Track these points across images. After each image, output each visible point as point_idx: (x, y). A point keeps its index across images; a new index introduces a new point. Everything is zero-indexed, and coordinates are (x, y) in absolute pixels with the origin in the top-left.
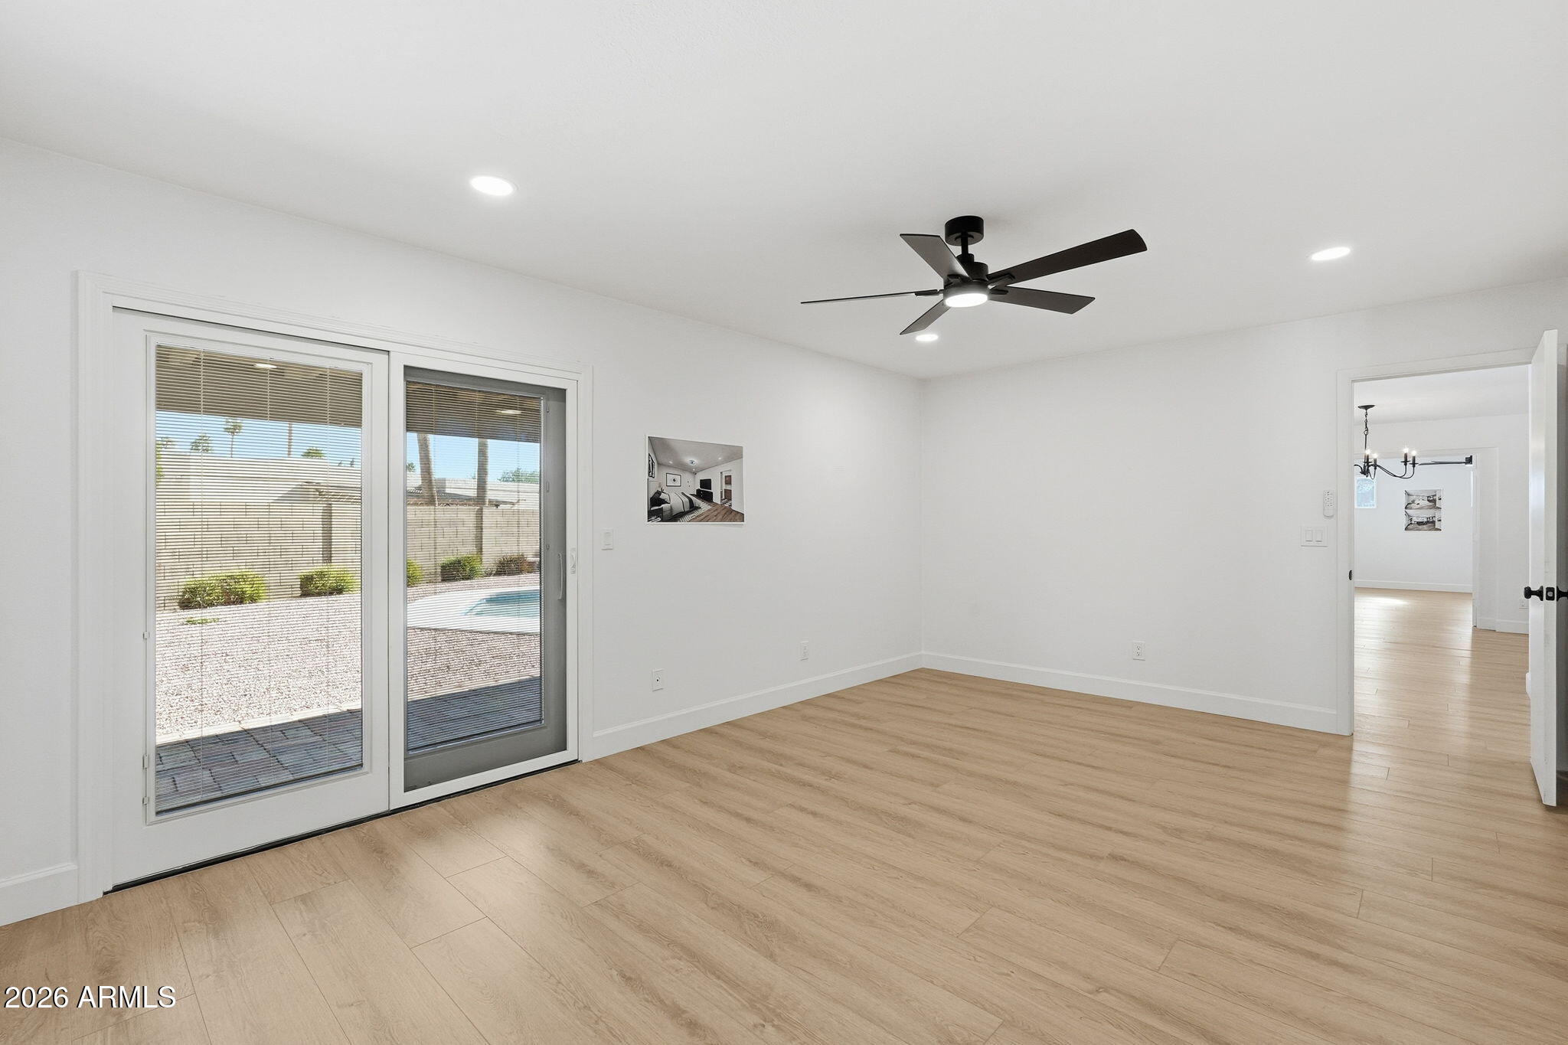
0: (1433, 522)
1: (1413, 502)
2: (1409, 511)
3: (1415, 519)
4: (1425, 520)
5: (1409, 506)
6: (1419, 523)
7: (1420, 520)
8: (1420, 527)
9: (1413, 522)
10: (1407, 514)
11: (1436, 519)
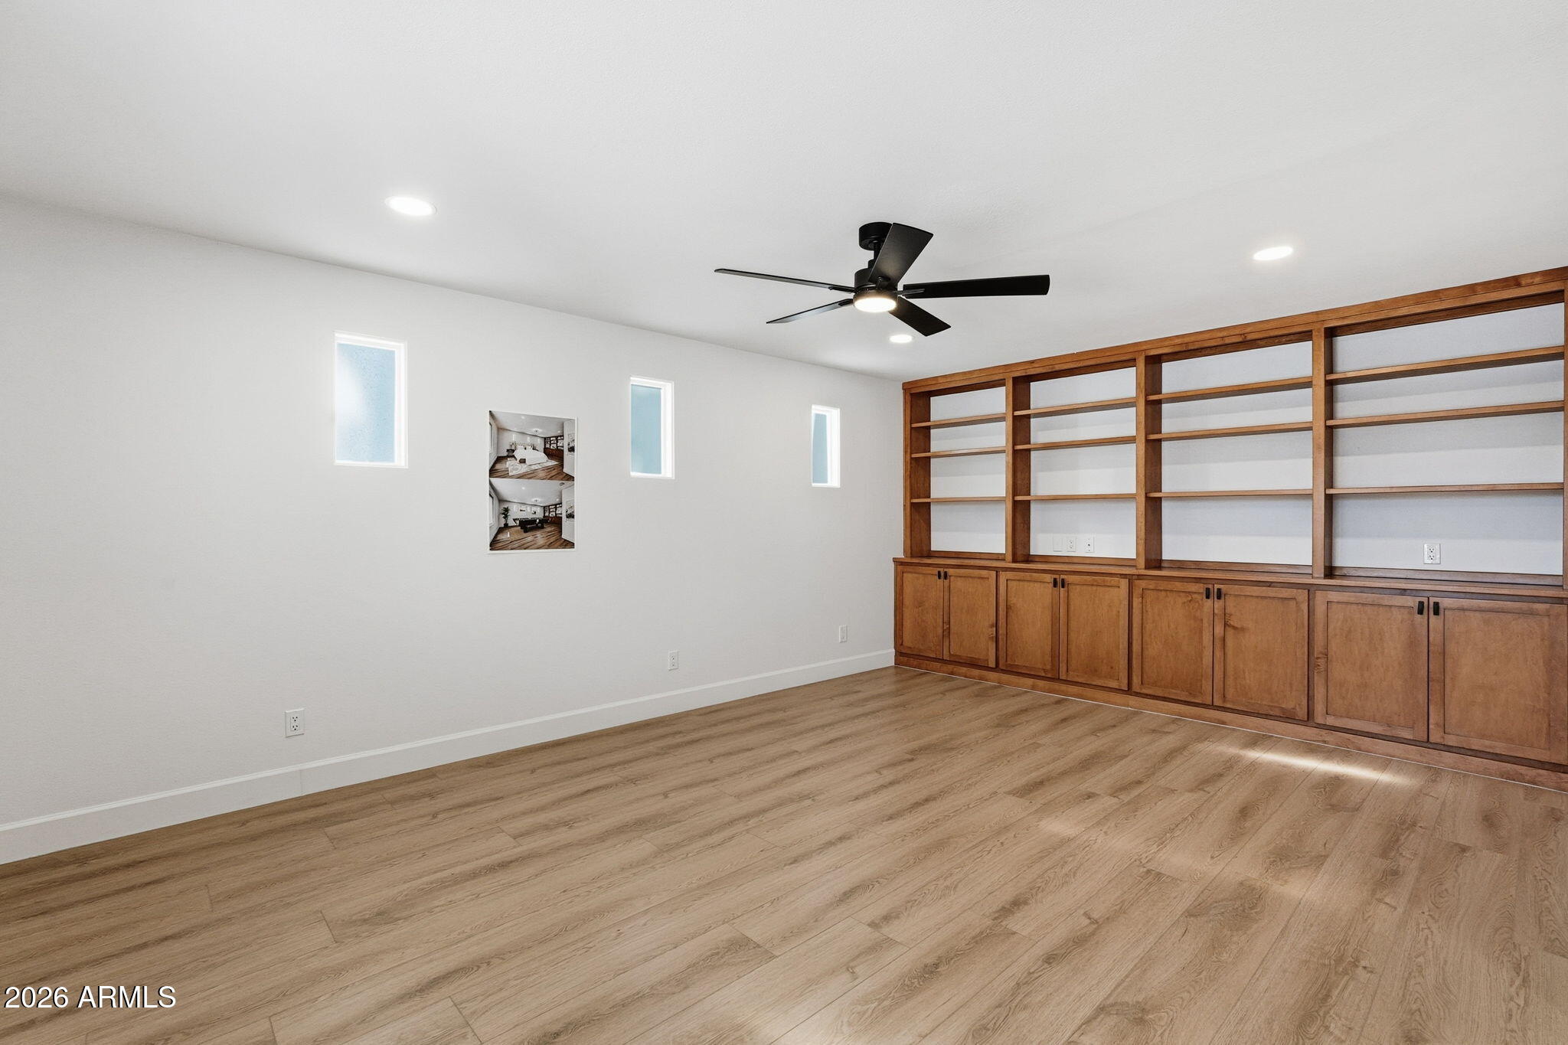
0: (557, 522)
1: (511, 453)
2: (501, 484)
3: (516, 513)
4: (540, 514)
5: (498, 466)
6: (527, 525)
7: (528, 514)
8: (529, 537)
9: (511, 523)
10: (494, 492)
11: (562, 511)
